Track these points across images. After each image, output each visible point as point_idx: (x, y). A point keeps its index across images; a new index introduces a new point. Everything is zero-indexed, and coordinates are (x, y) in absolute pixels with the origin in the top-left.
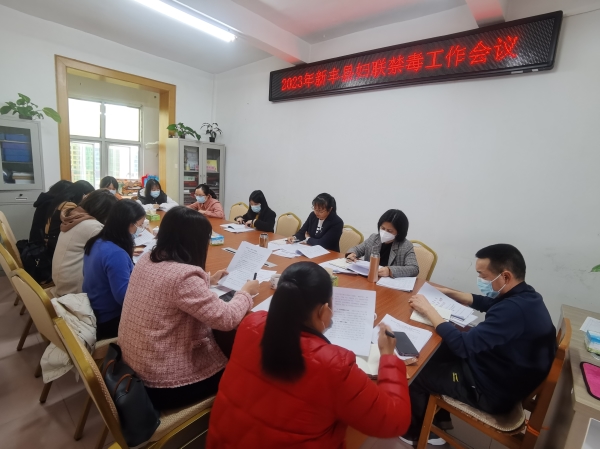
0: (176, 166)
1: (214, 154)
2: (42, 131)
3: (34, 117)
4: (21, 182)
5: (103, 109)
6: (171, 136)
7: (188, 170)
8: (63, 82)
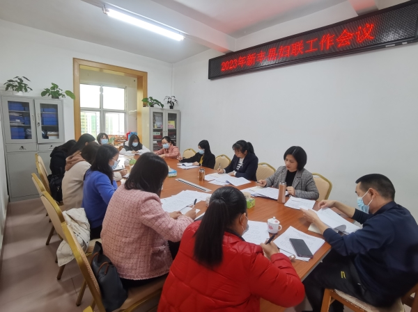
0: (148, 125)
1: (172, 117)
2: (64, 105)
3: (60, 97)
4: (52, 139)
5: (101, 90)
6: (144, 106)
7: (156, 128)
8: (77, 74)
